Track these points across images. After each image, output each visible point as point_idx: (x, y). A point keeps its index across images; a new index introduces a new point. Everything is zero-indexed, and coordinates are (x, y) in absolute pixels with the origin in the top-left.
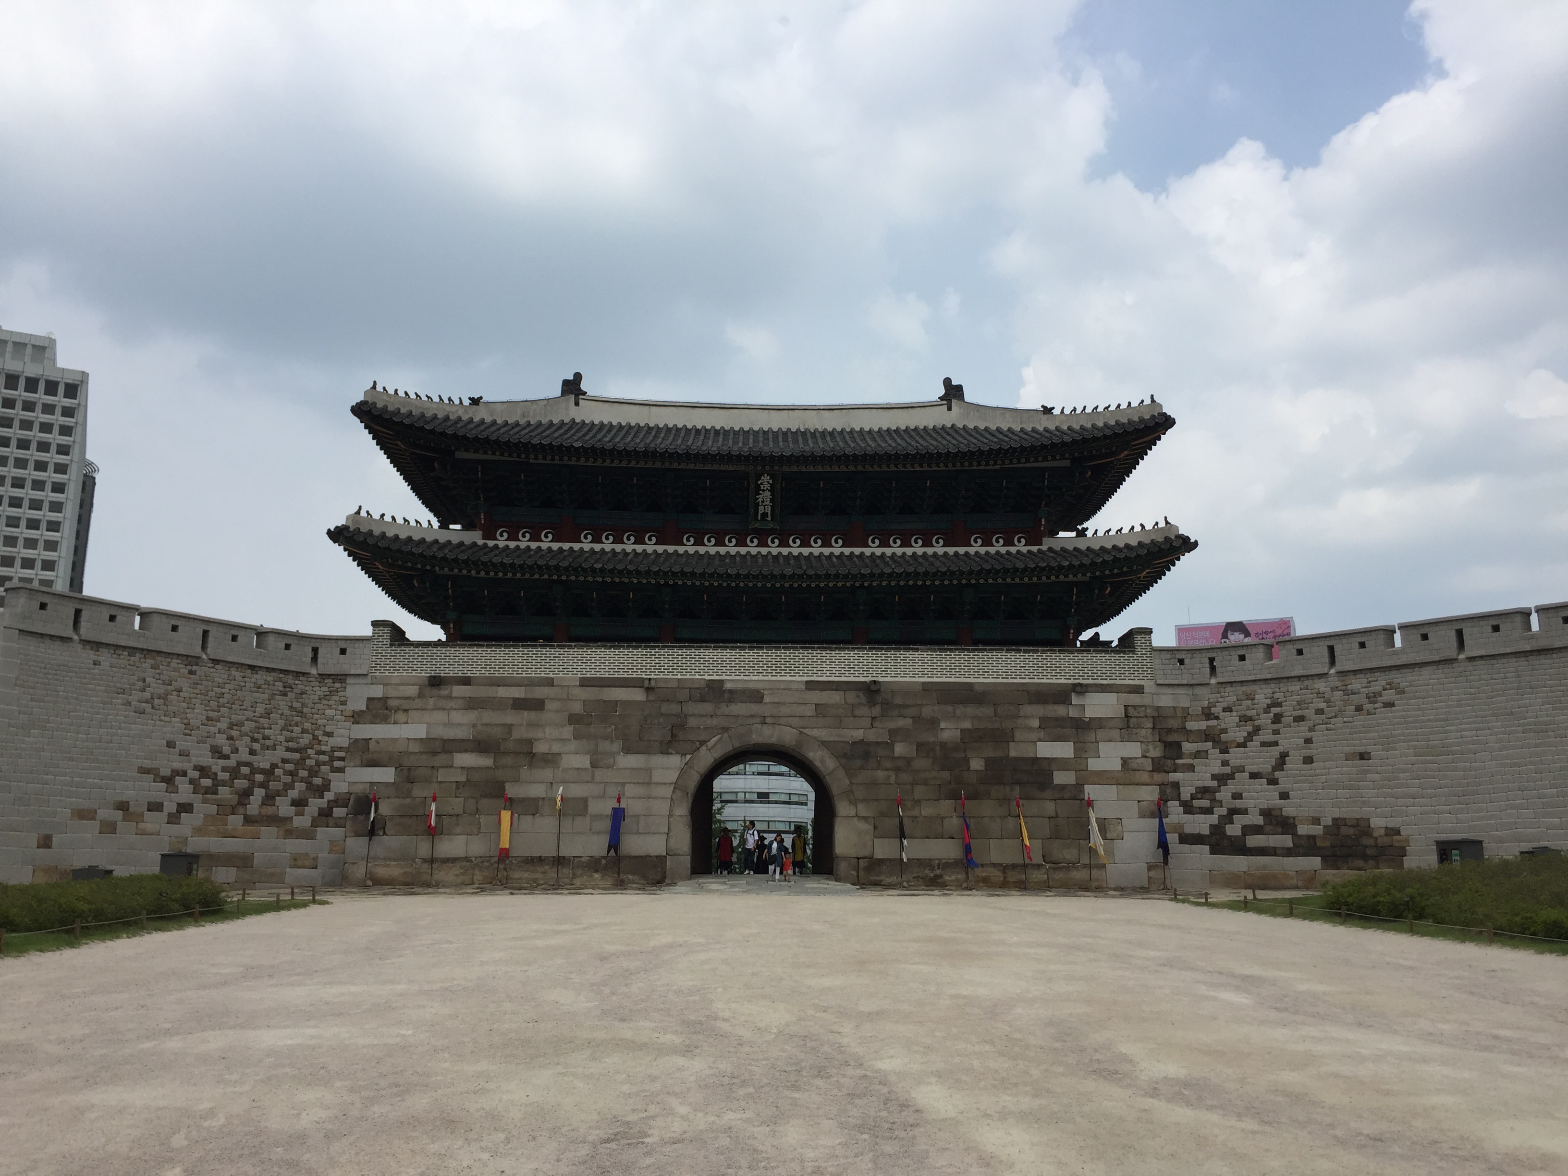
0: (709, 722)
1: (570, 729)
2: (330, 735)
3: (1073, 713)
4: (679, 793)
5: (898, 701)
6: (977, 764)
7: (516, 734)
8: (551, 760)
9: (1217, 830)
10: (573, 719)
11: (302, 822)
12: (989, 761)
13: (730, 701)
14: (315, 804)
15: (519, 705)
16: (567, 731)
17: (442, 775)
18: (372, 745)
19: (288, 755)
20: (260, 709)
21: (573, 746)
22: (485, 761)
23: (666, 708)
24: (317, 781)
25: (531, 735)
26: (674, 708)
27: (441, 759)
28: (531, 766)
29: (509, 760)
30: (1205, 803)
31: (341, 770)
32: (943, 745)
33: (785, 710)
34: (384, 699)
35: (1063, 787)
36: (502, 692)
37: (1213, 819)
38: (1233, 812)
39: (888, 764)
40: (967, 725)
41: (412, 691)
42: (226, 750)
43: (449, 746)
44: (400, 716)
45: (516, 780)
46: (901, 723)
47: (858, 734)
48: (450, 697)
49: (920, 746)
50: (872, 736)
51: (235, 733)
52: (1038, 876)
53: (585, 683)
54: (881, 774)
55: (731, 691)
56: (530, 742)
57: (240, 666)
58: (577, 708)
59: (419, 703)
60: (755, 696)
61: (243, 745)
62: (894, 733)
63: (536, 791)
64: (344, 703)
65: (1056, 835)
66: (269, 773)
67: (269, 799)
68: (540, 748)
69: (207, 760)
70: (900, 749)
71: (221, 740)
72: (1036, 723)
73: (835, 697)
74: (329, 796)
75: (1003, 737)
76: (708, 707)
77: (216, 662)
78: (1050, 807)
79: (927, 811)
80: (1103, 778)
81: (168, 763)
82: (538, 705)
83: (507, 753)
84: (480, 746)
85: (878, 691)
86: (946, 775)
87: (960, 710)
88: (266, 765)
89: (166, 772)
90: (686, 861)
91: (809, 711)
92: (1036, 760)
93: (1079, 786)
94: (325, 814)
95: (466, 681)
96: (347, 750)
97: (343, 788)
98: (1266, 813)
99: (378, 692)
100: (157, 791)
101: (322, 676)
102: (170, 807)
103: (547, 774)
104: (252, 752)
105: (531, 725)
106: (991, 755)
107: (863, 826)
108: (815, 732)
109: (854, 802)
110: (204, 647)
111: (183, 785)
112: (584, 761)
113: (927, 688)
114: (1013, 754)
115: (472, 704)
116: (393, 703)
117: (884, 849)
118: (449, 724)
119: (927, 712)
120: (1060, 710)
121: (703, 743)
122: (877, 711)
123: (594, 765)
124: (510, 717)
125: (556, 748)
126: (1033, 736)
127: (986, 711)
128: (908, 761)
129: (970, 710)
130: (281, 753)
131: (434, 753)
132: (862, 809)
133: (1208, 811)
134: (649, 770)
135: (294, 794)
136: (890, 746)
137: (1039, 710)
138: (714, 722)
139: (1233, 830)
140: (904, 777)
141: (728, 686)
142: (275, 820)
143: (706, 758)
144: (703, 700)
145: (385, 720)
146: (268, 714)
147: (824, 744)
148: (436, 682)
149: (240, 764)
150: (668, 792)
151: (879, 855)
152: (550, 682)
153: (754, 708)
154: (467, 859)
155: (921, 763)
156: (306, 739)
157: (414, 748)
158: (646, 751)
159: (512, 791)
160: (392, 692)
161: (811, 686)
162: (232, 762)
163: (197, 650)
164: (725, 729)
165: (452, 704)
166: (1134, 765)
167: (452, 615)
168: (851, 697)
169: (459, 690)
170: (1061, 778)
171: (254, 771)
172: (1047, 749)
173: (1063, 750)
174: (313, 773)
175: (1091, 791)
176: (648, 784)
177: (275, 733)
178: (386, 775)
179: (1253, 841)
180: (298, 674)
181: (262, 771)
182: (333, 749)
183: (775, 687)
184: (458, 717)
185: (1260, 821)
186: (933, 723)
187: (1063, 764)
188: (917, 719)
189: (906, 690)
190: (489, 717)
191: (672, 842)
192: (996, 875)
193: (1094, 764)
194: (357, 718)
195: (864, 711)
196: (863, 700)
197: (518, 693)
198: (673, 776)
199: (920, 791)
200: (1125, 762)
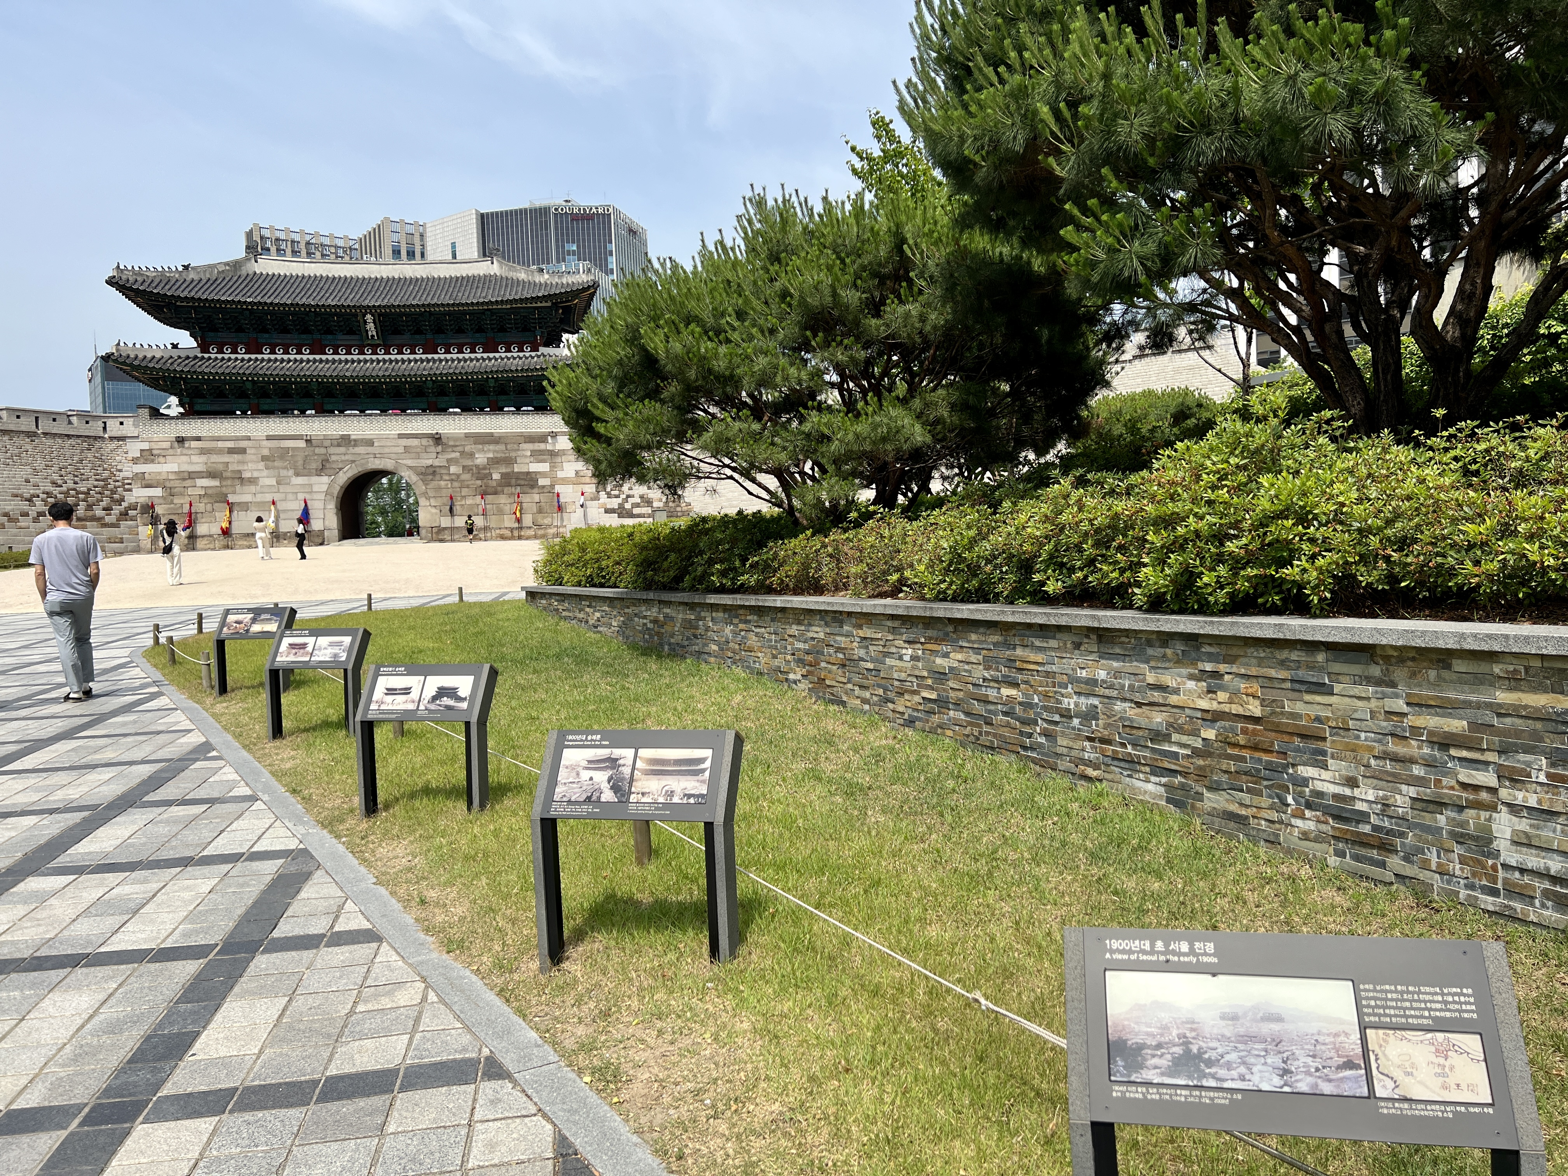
0: (343, 458)
1: (263, 463)
2: (120, 471)
3: (549, 447)
4: (329, 497)
5: (451, 443)
6: (496, 476)
7: (231, 468)
8: (253, 481)
9: (621, 506)
10: (264, 458)
11: (110, 519)
12: (502, 474)
13: (355, 446)
14: (117, 510)
15: (231, 451)
16: (261, 465)
17: (190, 491)
18: (146, 475)
19: (96, 483)
20: (76, 459)
21: (265, 473)
22: (215, 483)
23: (317, 450)
24: (116, 496)
25: (240, 468)
26: (323, 451)
27: (188, 483)
28: (242, 484)
29: (229, 482)
30: (617, 493)
31: (130, 490)
32: (477, 466)
33: (387, 450)
34: (150, 450)
35: (543, 487)
36: (220, 444)
37: (620, 500)
38: (628, 496)
39: (447, 478)
40: (491, 455)
41: (167, 445)
42: (60, 482)
43: (192, 476)
44: (161, 459)
45: (234, 493)
46: (453, 455)
47: (429, 462)
48: (189, 448)
49: (464, 467)
50: (437, 463)
51: (63, 473)
52: (531, 532)
53: (269, 438)
54: (443, 483)
55: (355, 440)
56: (240, 472)
57: (61, 436)
58: (266, 452)
59: (171, 452)
60: (370, 443)
61: (69, 478)
62: (448, 460)
63: (247, 498)
64: (126, 453)
65: (540, 511)
66: (87, 493)
67: (90, 507)
68: (246, 475)
69: (50, 488)
70: (453, 469)
71: (55, 477)
72: (529, 453)
73: (415, 442)
74: (124, 504)
75: (509, 461)
76: (342, 450)
77: (45, 434)
78: (536, 498)
79: (469, 501)
80: (565, 481)
81: (28, 491)
82: (243, 451)
83: (227, 478)
84: (211, 475)
85: (440, 438)
86: (479, 482)
87: (486, 447)
88: (85, 489)
89: (27, 495)
90: (336, 533)
91: (401, 450)
92: (528, 473)
93: (552, 486)
94: (124, 515)
95: (198, 439)
96: (132, 479)
97: (133, 500)
98: (642, 497)
99: (146, 446)
100: (24, 506)
101: (111, 438)
102: (33, 514)
103: (252, 488)
104: (76, 483)
105: (238, 462)
106: (504, 471)
107: (434, 510)
108: (404, 462)
109: (428, 498)
110: (37, 427)
111: (38, 502)
112: (273, 482)
113: (467, 436)
114: (516, 470)
115: (203, 452)
116: (155, 452)
117: (446, 522)
118: (191, 463)
119: (467, 449)
120: (542, 446)
121: (341, 469)
122: (439, 448)
123: (278, 483)
124: (226, 458)
125: (256, 474)
126: (528, 460)
127: (502, 447)
128: (458, 476)
129: (492, 447)
130: (92, 482)
131: (184, 479)
132: (433, 502)
133: (617, 496)
134: (311, 485)
135: (103, 504)
136: (448, 468)
137: (530, 446)
138: (347, 457)
139: (628, 506)
140: (456, 484)
141: (353, 437)
142: (94, 519)
143: (343, 478)
144: (339, 445)
145: (152, 461)
146: (81, 461)
147: (410, 467)
148: (181, 440)
149: (69, 490)
150: (322, 496)
151: (443, 525)
152: (248, 438)
153: (370, 449)
154: (211, 536)
155: (466, 476)
156: (106, 474)
157: (171, 477)
158: (309, 475)
159: (232, 498)
160: (154, 446)
161: (401, 436)
162: (64, 489)
163: (33, 428)
164: (353, 461)
165: (190, 452)
166: (582, 474)
167: (187, 400)
168: (424, 442)
169: (194, 444)
170: (542, 482)
171: (78, 493)
172: (534, 467)
173: (544, 467)
174: (113, 492)
175: (558, 488)
176: (311, 492)
177: (87, 471)
178: (158, 492)
179: (636, 511)
180: (96, 438)
181: (82, 493)
182: (124, 479)
183: (380, 438)
184: (195, 459)
185: (639, 500)
186: (472, 455)
187: (543, 475)
188: (462, 453)
189: (456, 438)
190: (215, 458)
191: (327, 523)
192: (508, 533)
193: (560, 474)
194: (135, 461)
195: (433, 449)
196: (431, 442)
197: (230, 444)
198: (325, 488)
199: (465, 492)
200: (577, 472)
